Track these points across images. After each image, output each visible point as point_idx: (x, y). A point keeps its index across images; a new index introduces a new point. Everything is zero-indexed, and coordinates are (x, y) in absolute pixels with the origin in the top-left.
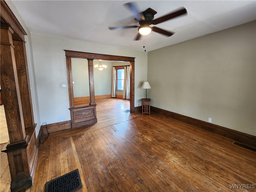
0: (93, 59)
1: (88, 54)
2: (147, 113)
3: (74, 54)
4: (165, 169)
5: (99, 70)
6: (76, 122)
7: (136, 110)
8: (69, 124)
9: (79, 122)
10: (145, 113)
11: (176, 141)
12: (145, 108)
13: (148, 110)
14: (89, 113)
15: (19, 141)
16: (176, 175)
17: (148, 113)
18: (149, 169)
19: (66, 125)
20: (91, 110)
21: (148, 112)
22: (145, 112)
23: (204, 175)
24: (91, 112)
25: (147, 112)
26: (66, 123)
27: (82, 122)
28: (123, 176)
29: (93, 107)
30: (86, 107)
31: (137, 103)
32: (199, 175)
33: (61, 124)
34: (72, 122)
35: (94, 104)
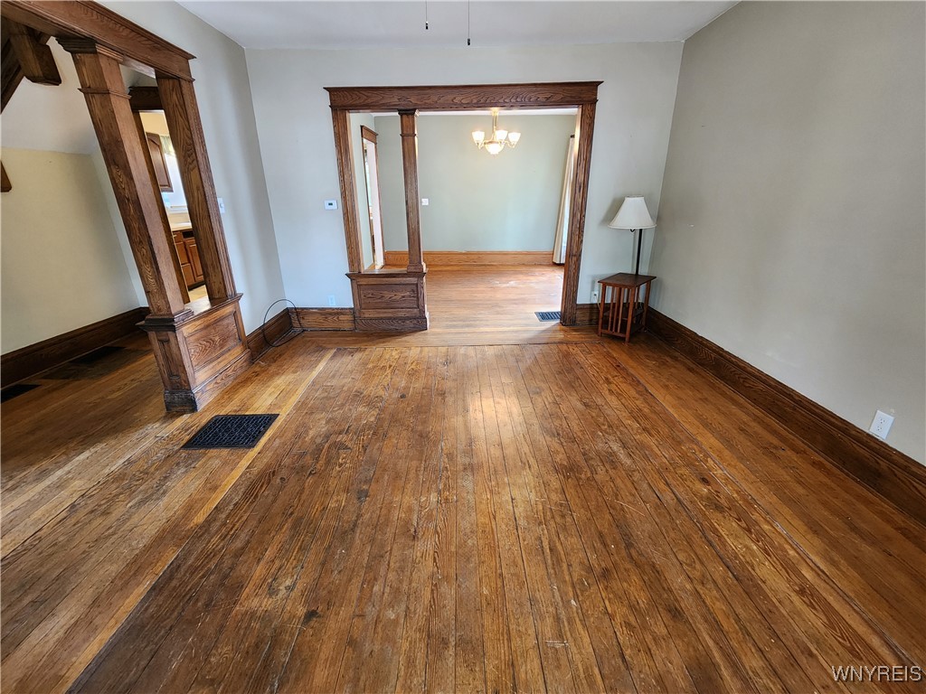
0: (415, 110)
1: (396, 92)
2: (618, 334)
3: (354, 96)
4: (457, 501)
5: (489, 153)
6: (366, 316)
7: (581, 317)
8: (350, 317)
9: (376, 319)
10: (608, 331)
11: (613, 454)
12: (613, 314)
13: (624, 323)
14: (404, 297)
15: (164, 315)
16: (468, 531)
17: (621, 335)
18: (417, 481)
19: (342, 317)
20: (409, 288)
21: (623, 329)
22: (611, 330)
23: (565, 581)
24: (408, 293)
25: (616, 330)
26: (342, 314)
27: (381, 318)
28: (340, 465)
29: (413, 280)
30: (394, 277)
31: (593, 290)
32: (542, 571)
33: (330, 314)
34: (357, 315)
35: (418, 270)
